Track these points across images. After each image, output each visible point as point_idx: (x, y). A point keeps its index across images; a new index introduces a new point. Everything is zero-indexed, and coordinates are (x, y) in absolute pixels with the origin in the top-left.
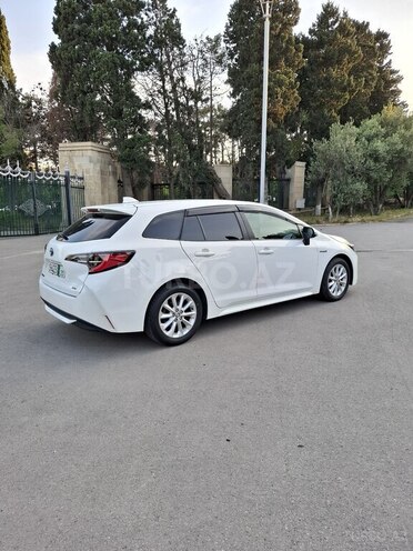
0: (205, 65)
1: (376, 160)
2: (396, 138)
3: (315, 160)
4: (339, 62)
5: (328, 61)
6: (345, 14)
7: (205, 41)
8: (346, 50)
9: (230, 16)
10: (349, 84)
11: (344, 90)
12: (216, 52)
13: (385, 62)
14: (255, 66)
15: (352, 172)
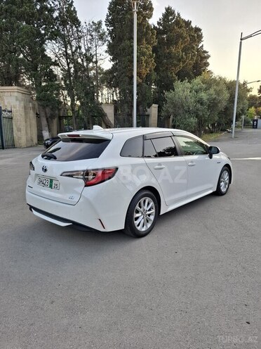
0: (92, 40)
1: (202, 104)
2: (212, 91)
3: (166, 103)
4: (176, 43)
5: (170, 42)
6: (179, 14)
7: (91, 24)
8: (180, 36)
9: (109, 9)
10: (182, 57)
11: (179, 61)
12: (99, 32)
13: (200, 45)
14: (128, 42)
15: (188, 111)
